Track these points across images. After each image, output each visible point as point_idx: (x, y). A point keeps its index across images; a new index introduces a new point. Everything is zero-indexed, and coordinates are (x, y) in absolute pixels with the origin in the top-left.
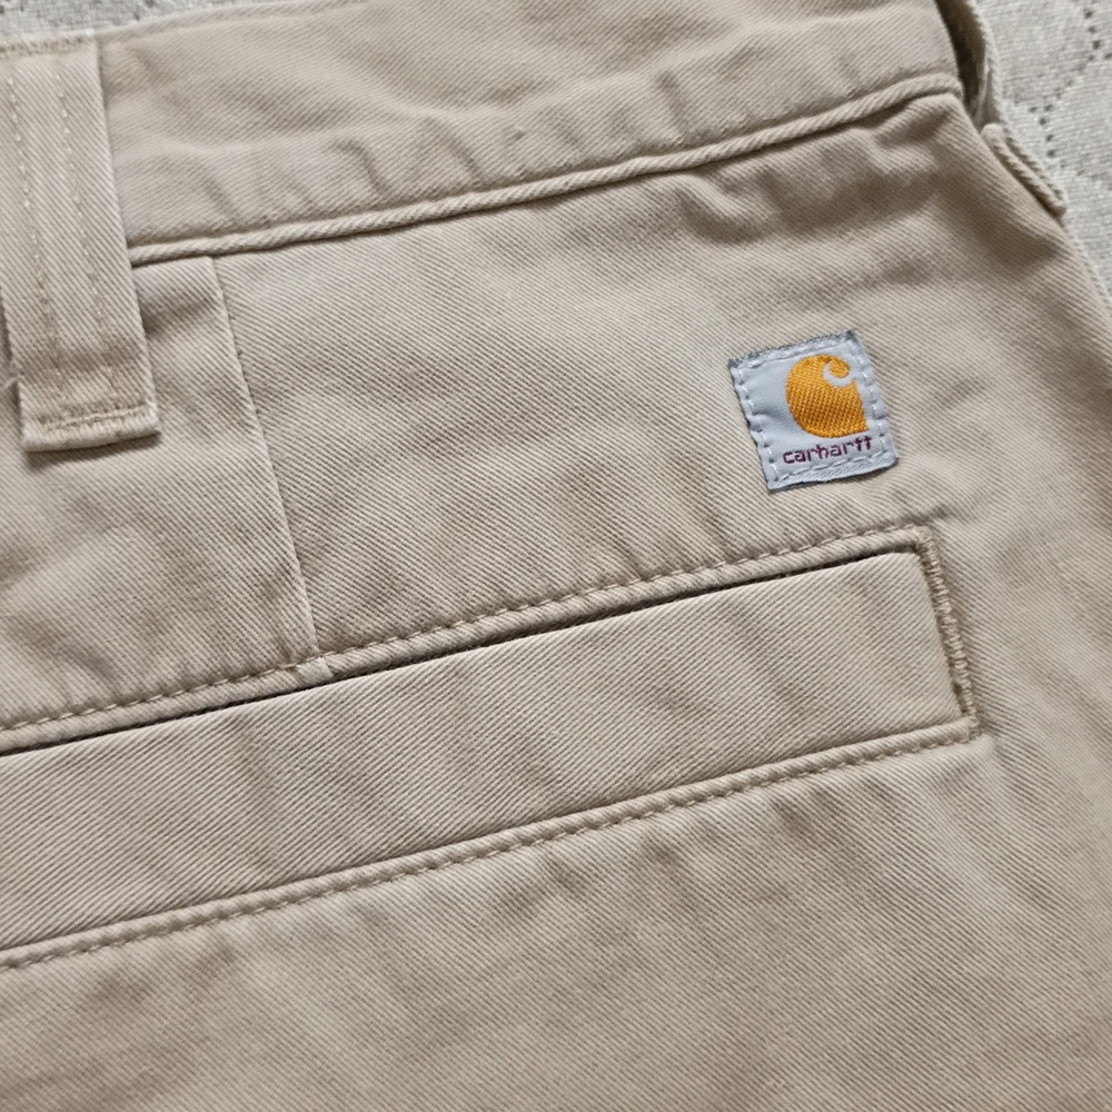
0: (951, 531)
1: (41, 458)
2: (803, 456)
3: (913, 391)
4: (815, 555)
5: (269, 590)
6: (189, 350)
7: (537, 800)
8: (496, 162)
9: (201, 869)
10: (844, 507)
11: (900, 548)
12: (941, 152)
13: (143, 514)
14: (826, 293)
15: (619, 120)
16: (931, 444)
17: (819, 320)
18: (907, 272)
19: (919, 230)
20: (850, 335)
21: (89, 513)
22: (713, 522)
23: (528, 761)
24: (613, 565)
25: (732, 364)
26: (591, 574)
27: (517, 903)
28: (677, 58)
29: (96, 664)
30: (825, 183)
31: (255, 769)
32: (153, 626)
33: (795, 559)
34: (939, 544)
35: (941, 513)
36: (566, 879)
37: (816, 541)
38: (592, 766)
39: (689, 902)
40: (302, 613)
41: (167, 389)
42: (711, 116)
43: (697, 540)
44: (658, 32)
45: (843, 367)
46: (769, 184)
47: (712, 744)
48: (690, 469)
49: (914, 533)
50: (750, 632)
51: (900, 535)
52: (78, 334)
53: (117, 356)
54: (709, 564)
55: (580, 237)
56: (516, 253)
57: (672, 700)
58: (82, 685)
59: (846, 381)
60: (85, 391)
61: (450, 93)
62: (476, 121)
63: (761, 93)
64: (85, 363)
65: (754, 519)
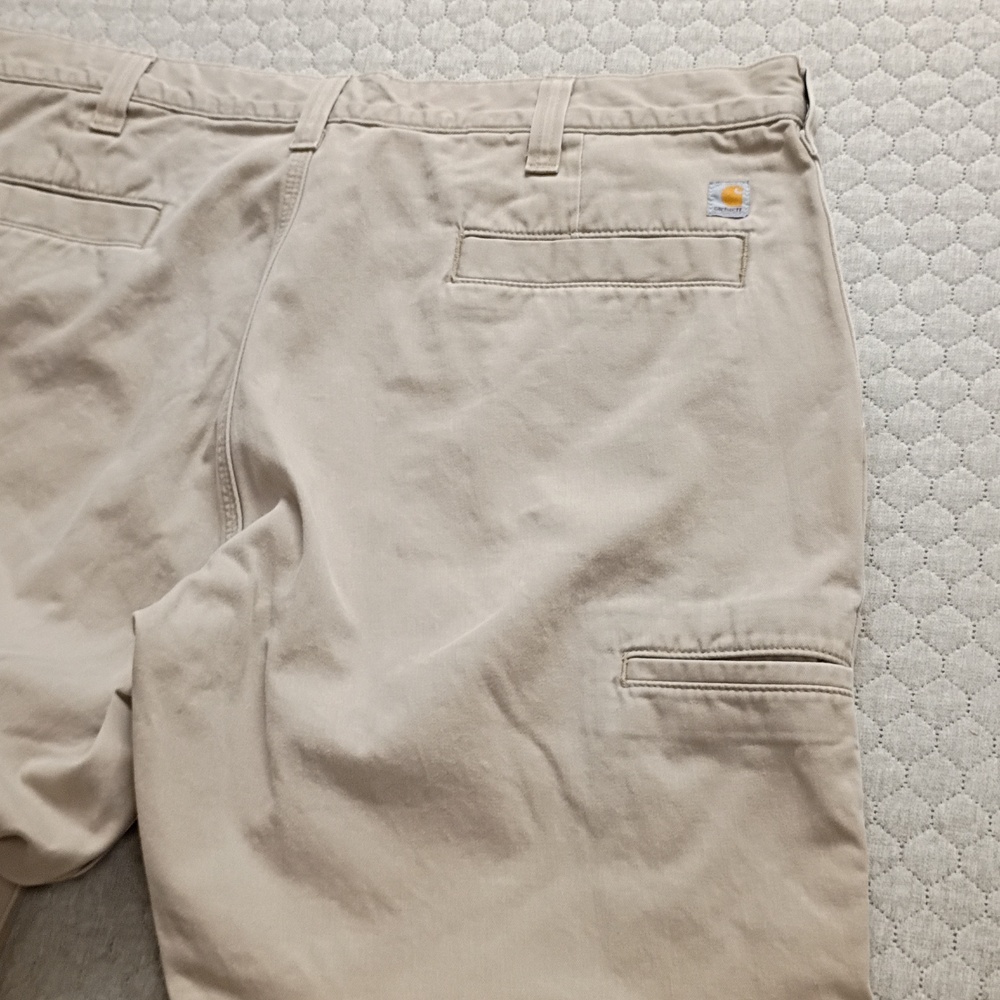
0: (753, 235)
1: (529, 174)
2: (720, 209)
3: (759, 199)
4: (713, 233)
5: (570, 214)
6: (570, 154)
7: (619, 277)
8: (664, 121)
9: (534, 275)
10: (726, 223)
11: (738, 237)
12: (785, 135)
13: (547, 190)
14: (745, 170)
15: (701, 114)
16: (758, 213)
17: (741, 177)
18: (770, 168)
19: (776, 157)
20: (748, 182)
21: (535, 188)
22: (688, 219)
23: (619, 266)
24: (658, 224)
25: (711, 183)
26: (652, 226)
27: (606, 298)
28: (722, 101)
29: (525, 223)
30: (752, 140)
31: (554, 257)
32: (541, 217)
33: (707, 233)
34: (749, 238)
35: (752, 230)
36: (619, 297)
37: (715, 230)
38: (636, 272)
39: (649, 310)
40: (576, 221)
41: (562, 163)
42: (725, 118)
43: (682, 223)
44: (720, 94)
45: (741, 189)
46: (736, 137)
47: (668, 274)
48: (687, 206)
49: (743, 234)
50: (688, 247)
51: (738, 233)
52: (545, 146)
53: (553, 153)
54: (684, 230)
55: (681, 144)
56: (663, 145)
57: (661, 260)
58: (520, 227)
59: (740, 193)
60: (543, 159)
61: (659, 102)
62: (663, 110)
63: (741, 113)
64: (545, 153)
65: (699, 220)
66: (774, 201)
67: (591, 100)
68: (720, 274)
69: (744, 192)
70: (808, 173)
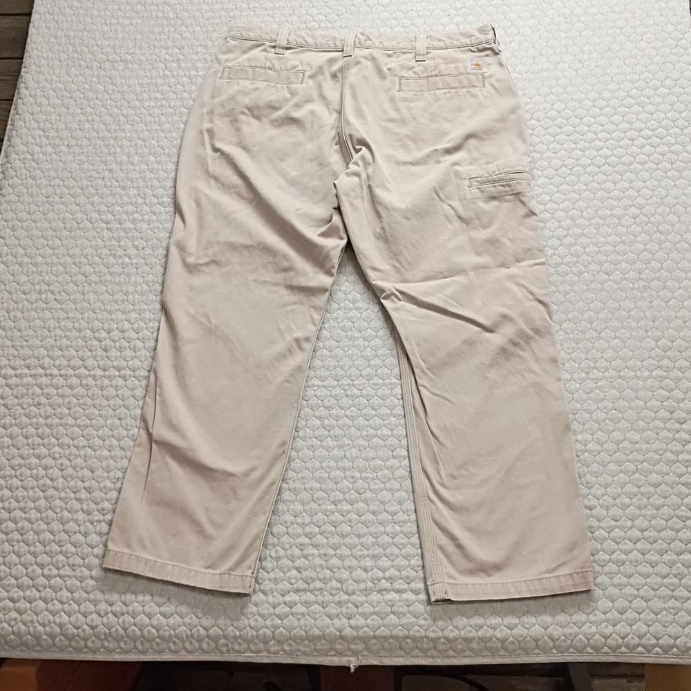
0: (485, 74)
1: (417, 61)
2: (475, 68)
3: (485, 64)
4: (474, 74)
5: (431, 71)
6: (429, 55)
7: (448, 87)
8: (455, 45)
9: (423, 89)
10: (477, 71)
12: (491, 46)
13: (424, 66)
14: (480, 57)
15: (466, 42)
16: (485, 68)
17: (479, 59)
18: (487, 56)
19: (489, 52)
20: (481, 60)
21: (419, 65)
23: (448, 84)
24: (458, 73)
25: (471, 61)
27: (445, 93)
28: (472, 38)
29: (418, 75)
30: (481, 48)
31: (428, 83)
32: (423, 73)
33: (472, 75)
36: (449, 92)
38: (454, 86)
39: (459, 95)
40: (434, 73)
41: (427, 58)
42: (473, 42)
43: (465, 72)
44: (471, 36)
46: (477, 48)
47: (462, 85)
48: (465, 67)
50: (467, 78)
51: (481, 74)
52: (421, 53)
53: (424, 55)
54: (465, 74)
55: (461, 51)
56: (455, 51)
57: (460, 82)
58: (417, 76)
60: (421, 57)
61: (453, 40)
62: (455, 42)
63: (478, 41)
64: (421, 55)
65: (469, 71)
66: (490, 65)
67: (432, 40)
68: (477, 85)
69: (481, 63)
70: (499, 56)
